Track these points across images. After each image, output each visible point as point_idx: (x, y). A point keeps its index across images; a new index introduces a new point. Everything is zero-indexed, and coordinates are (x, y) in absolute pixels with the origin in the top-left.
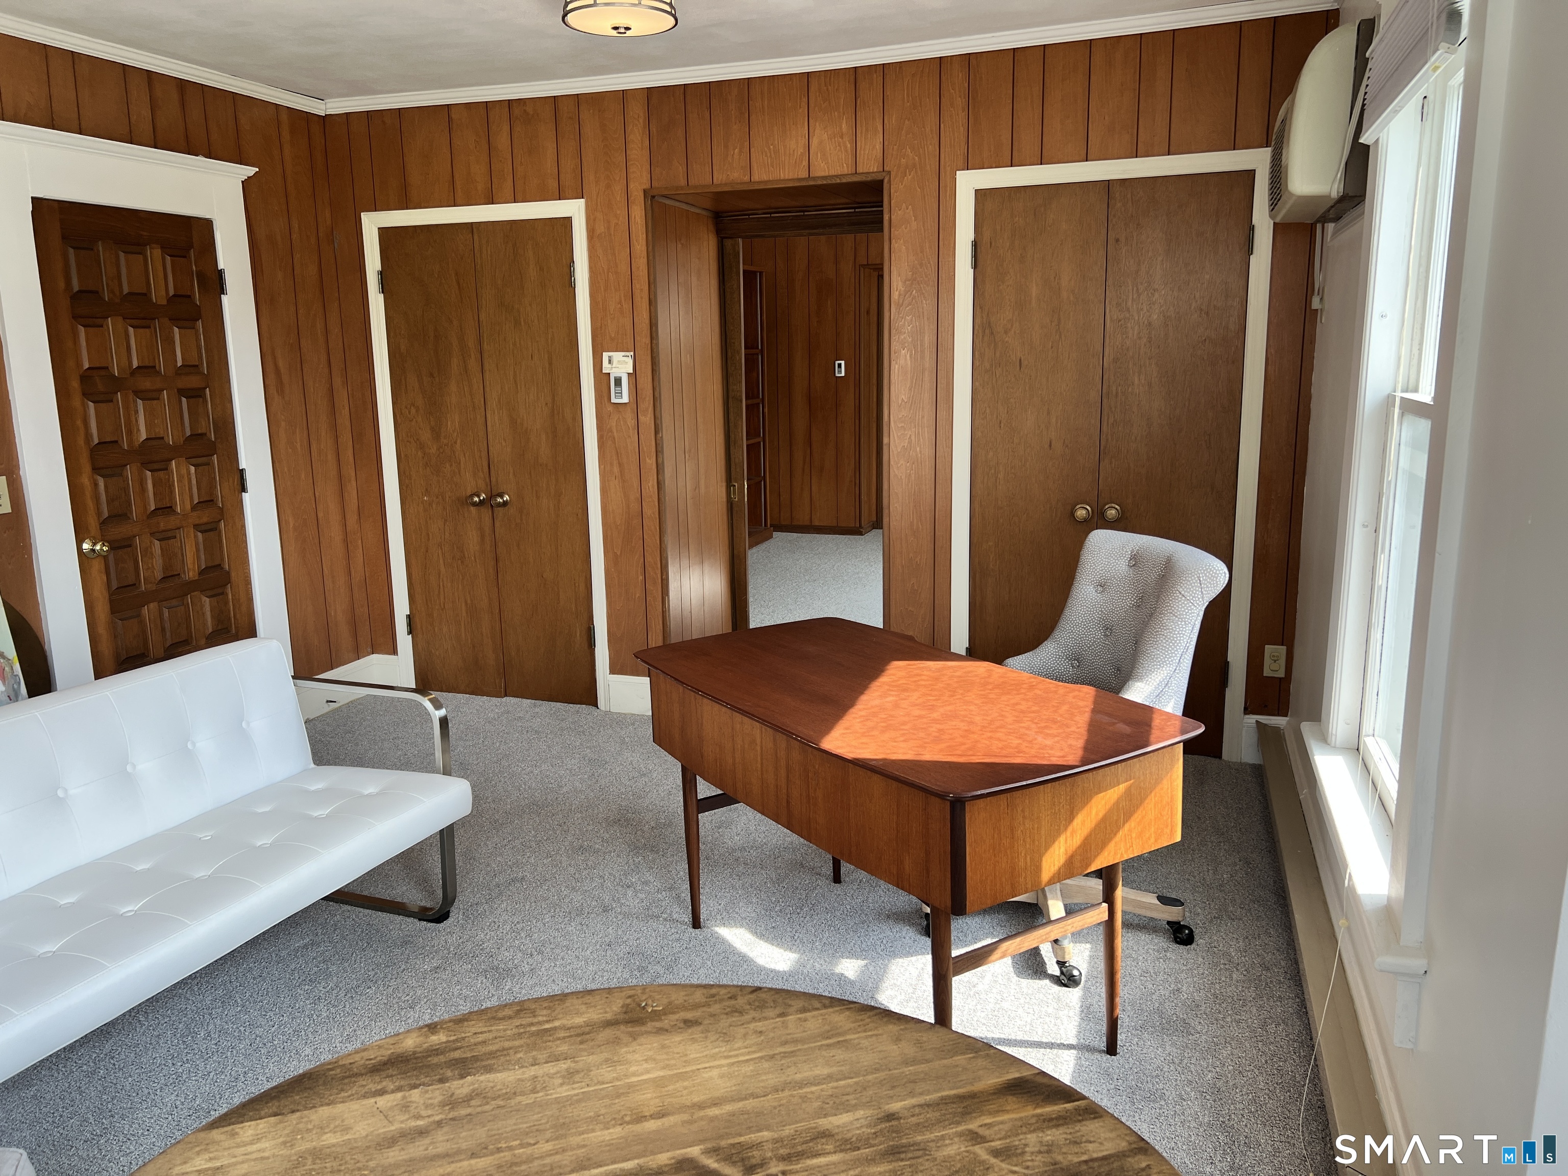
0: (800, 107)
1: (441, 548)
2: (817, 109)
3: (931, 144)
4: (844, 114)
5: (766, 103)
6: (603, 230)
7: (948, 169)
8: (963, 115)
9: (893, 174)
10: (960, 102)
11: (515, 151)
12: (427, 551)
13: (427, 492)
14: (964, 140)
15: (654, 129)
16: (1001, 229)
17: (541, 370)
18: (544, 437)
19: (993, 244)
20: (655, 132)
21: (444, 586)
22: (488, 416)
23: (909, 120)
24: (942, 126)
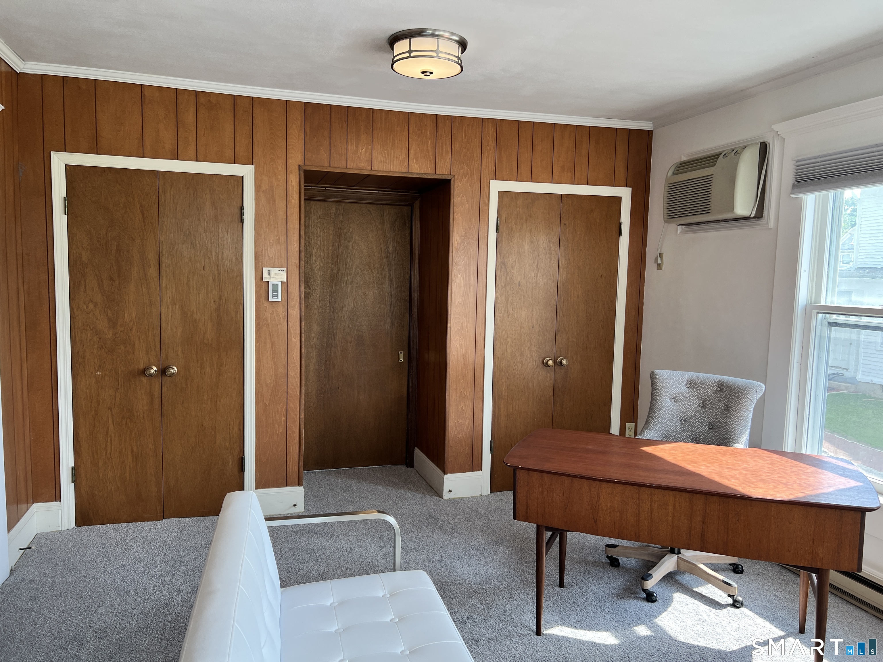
0: (404, 131)
1: (111, 411)
2: (414, 134)
3: (476, 164)
4: (429, 139)
5: (383, 125)
6: (267, 187)
7: (486, 178)
8: (493, 151)
9: (456, 177)
10: (492, 144)
11: (199, 126)
12: (96, 414)
13: (100, 368)
14: (493, 164)
15: (308, 129)
16: (511, 213)
17: (211, 278)
18: (210, 325)
19: (507, 221)
20: (308, 131)
21: (111, 440)
22: (163, 309)
23: (465, 149)
24: (482, 154)
